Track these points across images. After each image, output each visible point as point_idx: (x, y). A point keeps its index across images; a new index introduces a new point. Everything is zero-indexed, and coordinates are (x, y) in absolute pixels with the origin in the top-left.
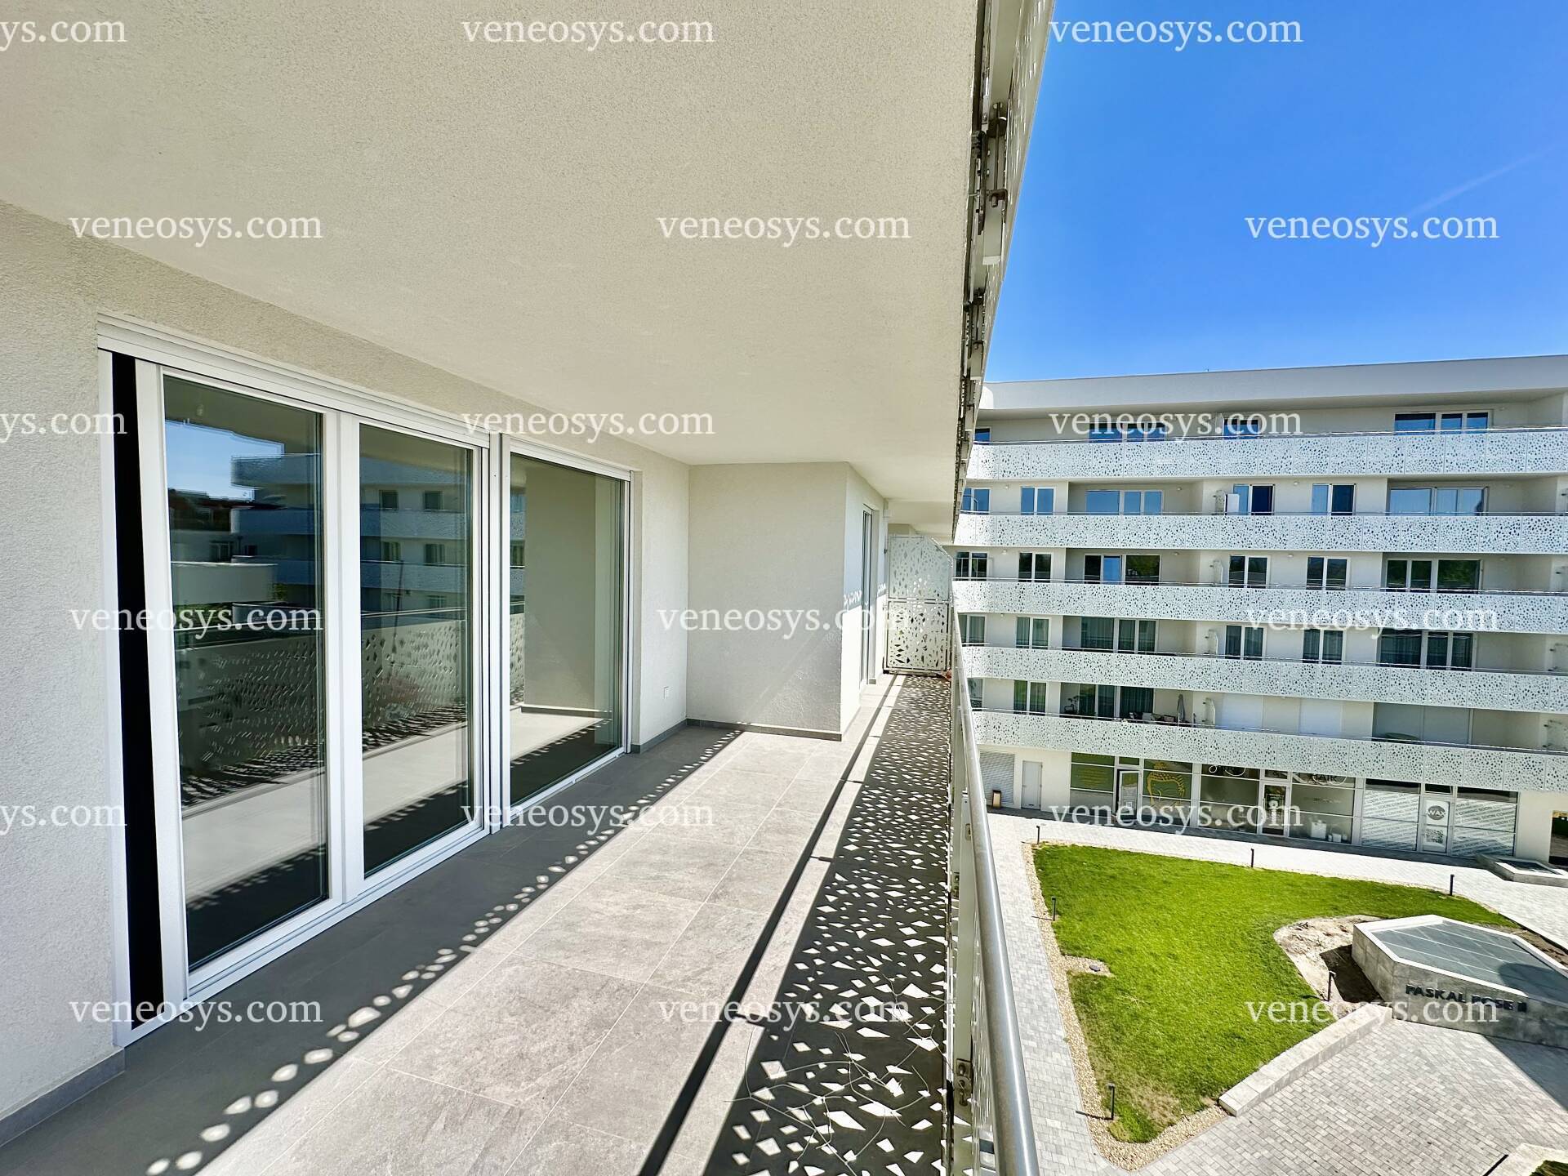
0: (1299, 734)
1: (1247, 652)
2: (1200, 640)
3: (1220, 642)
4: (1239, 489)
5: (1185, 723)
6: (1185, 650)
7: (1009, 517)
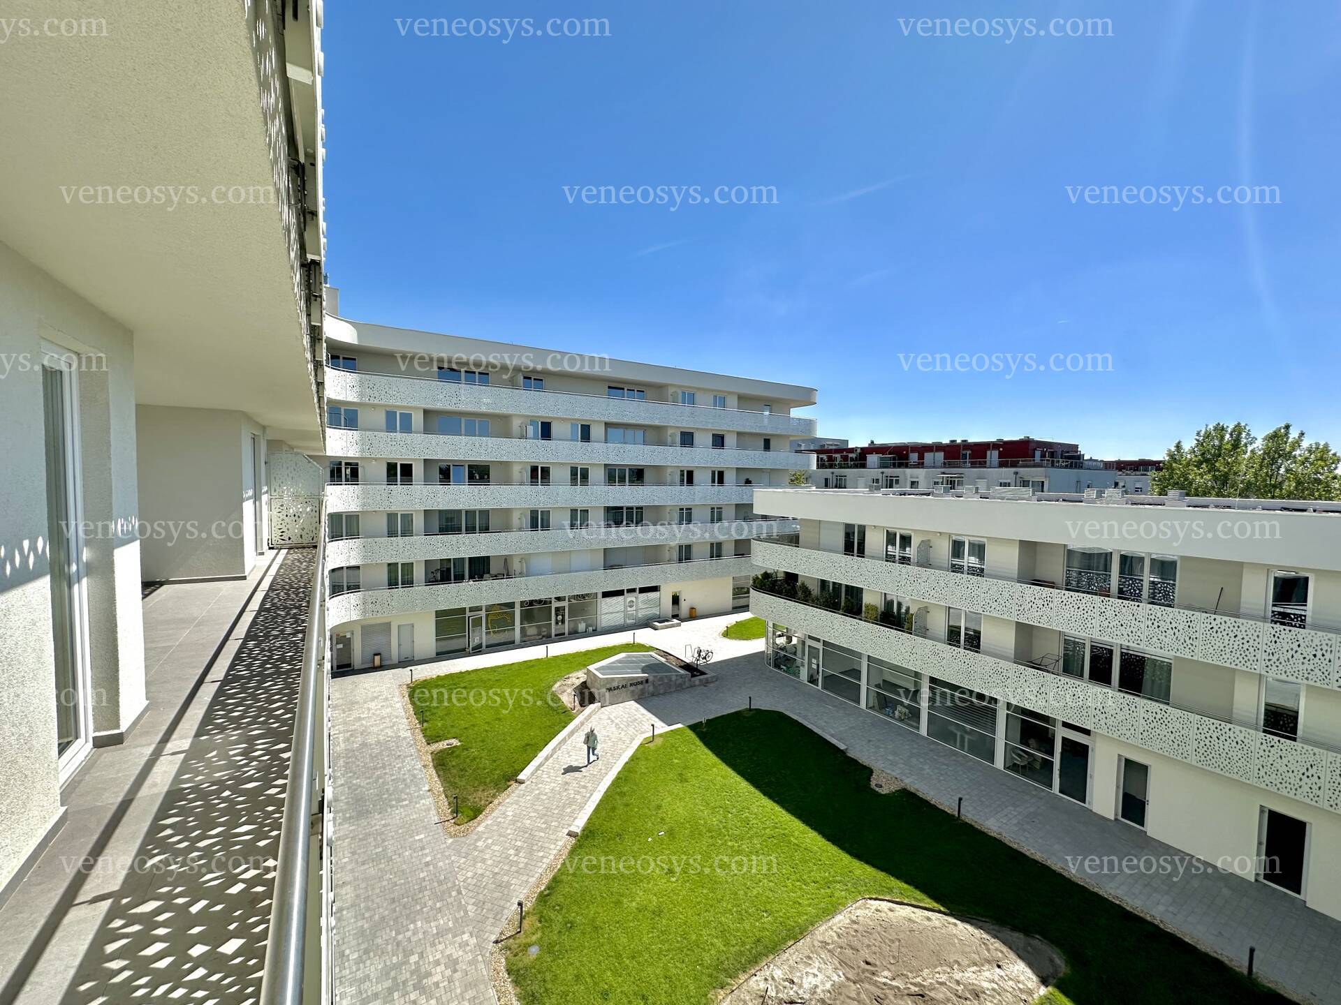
0: (570, 572)
1: (542, 527)
2: (515, 519)
3: (527, 521)
4: (533, 423)
5: (509, 576)
6: (506, 528)
7: (376, 433)
